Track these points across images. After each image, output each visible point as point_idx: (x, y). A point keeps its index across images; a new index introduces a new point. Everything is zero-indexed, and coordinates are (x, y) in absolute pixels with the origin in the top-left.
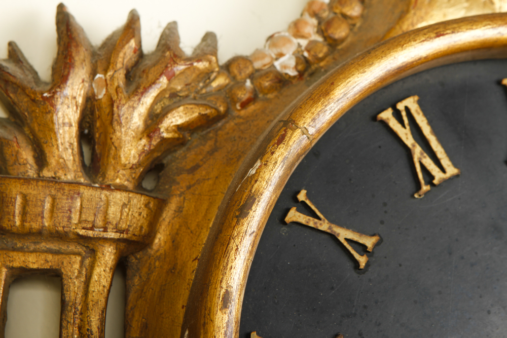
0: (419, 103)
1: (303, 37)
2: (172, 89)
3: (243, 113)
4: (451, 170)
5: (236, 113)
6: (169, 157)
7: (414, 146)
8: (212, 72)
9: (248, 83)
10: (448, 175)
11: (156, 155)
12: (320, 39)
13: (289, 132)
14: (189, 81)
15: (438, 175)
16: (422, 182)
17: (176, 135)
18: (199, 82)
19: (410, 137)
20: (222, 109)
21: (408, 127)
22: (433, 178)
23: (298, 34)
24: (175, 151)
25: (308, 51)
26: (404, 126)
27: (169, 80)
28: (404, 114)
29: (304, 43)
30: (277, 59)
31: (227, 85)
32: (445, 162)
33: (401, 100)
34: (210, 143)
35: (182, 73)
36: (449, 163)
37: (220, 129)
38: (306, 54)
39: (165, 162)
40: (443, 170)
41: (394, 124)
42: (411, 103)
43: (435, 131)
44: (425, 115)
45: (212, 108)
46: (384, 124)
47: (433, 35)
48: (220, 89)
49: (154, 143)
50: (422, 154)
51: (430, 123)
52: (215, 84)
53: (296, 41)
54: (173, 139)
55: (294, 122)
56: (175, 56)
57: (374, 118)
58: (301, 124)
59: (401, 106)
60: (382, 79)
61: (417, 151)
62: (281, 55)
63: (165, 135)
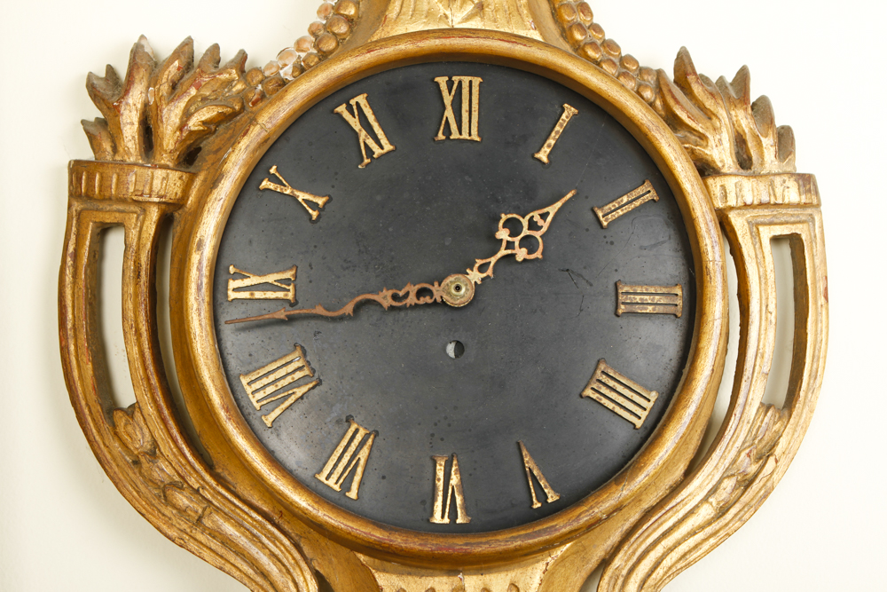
0: (367, 99)
1: (302, 51)
2: (201, 95)
3: (254, 108)
4: (388, 147)
5: (250, 110)
6: (204, 142)
7: (360, 130)
8: (233, 80)
9: (260, 87)
10: (385, 151)
11: (188, 142)
12: (315, 52)
13: (252, 127)
14: (215, 88)
15: (377, 151)
16: (365, 156)
17: (202, 128)
18: (224, 89)
19: (358, 124)
20: (237, 108)
21: (357, 117)
22: (373, 153)
23: (299, 49)
24: (208, 138)
25: (304, 61)
26: (354, 117)
27: (198, 89)
28: (355, 107)
29: (303, 55)
30: (281, 69)
31: (244, 90)
32: (384, 141)
33: (353, 98)
34: (230, 132)
35: (208, 83)
36: (387, 142)
37: (238, 121)
38: (302, 64)
39: (202, 146)
40: (382, 148)
41: (347, 115)
42: (362, 99)
43: (378, 120)
44: (371, 107)
45: (228, 107)
46: (339, 115)
47: (365, 51)
48: (239, 92)
49: (184, 134)
50: (366, 136)
51: (374, 113)
52: (234, 90)
53: (298, 54)
54: (199, 131)
55: (255, 120)
56: (202, 71)
57: (332, 111)
58: (260, 121)
59: (353, 102)
60: (325, 86)
61: (363, 134)
62: (285, 65)
63: (193, 128)
